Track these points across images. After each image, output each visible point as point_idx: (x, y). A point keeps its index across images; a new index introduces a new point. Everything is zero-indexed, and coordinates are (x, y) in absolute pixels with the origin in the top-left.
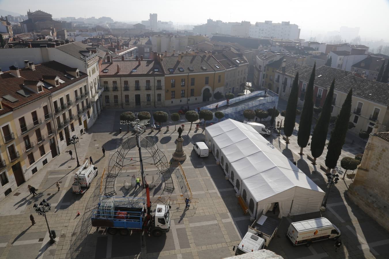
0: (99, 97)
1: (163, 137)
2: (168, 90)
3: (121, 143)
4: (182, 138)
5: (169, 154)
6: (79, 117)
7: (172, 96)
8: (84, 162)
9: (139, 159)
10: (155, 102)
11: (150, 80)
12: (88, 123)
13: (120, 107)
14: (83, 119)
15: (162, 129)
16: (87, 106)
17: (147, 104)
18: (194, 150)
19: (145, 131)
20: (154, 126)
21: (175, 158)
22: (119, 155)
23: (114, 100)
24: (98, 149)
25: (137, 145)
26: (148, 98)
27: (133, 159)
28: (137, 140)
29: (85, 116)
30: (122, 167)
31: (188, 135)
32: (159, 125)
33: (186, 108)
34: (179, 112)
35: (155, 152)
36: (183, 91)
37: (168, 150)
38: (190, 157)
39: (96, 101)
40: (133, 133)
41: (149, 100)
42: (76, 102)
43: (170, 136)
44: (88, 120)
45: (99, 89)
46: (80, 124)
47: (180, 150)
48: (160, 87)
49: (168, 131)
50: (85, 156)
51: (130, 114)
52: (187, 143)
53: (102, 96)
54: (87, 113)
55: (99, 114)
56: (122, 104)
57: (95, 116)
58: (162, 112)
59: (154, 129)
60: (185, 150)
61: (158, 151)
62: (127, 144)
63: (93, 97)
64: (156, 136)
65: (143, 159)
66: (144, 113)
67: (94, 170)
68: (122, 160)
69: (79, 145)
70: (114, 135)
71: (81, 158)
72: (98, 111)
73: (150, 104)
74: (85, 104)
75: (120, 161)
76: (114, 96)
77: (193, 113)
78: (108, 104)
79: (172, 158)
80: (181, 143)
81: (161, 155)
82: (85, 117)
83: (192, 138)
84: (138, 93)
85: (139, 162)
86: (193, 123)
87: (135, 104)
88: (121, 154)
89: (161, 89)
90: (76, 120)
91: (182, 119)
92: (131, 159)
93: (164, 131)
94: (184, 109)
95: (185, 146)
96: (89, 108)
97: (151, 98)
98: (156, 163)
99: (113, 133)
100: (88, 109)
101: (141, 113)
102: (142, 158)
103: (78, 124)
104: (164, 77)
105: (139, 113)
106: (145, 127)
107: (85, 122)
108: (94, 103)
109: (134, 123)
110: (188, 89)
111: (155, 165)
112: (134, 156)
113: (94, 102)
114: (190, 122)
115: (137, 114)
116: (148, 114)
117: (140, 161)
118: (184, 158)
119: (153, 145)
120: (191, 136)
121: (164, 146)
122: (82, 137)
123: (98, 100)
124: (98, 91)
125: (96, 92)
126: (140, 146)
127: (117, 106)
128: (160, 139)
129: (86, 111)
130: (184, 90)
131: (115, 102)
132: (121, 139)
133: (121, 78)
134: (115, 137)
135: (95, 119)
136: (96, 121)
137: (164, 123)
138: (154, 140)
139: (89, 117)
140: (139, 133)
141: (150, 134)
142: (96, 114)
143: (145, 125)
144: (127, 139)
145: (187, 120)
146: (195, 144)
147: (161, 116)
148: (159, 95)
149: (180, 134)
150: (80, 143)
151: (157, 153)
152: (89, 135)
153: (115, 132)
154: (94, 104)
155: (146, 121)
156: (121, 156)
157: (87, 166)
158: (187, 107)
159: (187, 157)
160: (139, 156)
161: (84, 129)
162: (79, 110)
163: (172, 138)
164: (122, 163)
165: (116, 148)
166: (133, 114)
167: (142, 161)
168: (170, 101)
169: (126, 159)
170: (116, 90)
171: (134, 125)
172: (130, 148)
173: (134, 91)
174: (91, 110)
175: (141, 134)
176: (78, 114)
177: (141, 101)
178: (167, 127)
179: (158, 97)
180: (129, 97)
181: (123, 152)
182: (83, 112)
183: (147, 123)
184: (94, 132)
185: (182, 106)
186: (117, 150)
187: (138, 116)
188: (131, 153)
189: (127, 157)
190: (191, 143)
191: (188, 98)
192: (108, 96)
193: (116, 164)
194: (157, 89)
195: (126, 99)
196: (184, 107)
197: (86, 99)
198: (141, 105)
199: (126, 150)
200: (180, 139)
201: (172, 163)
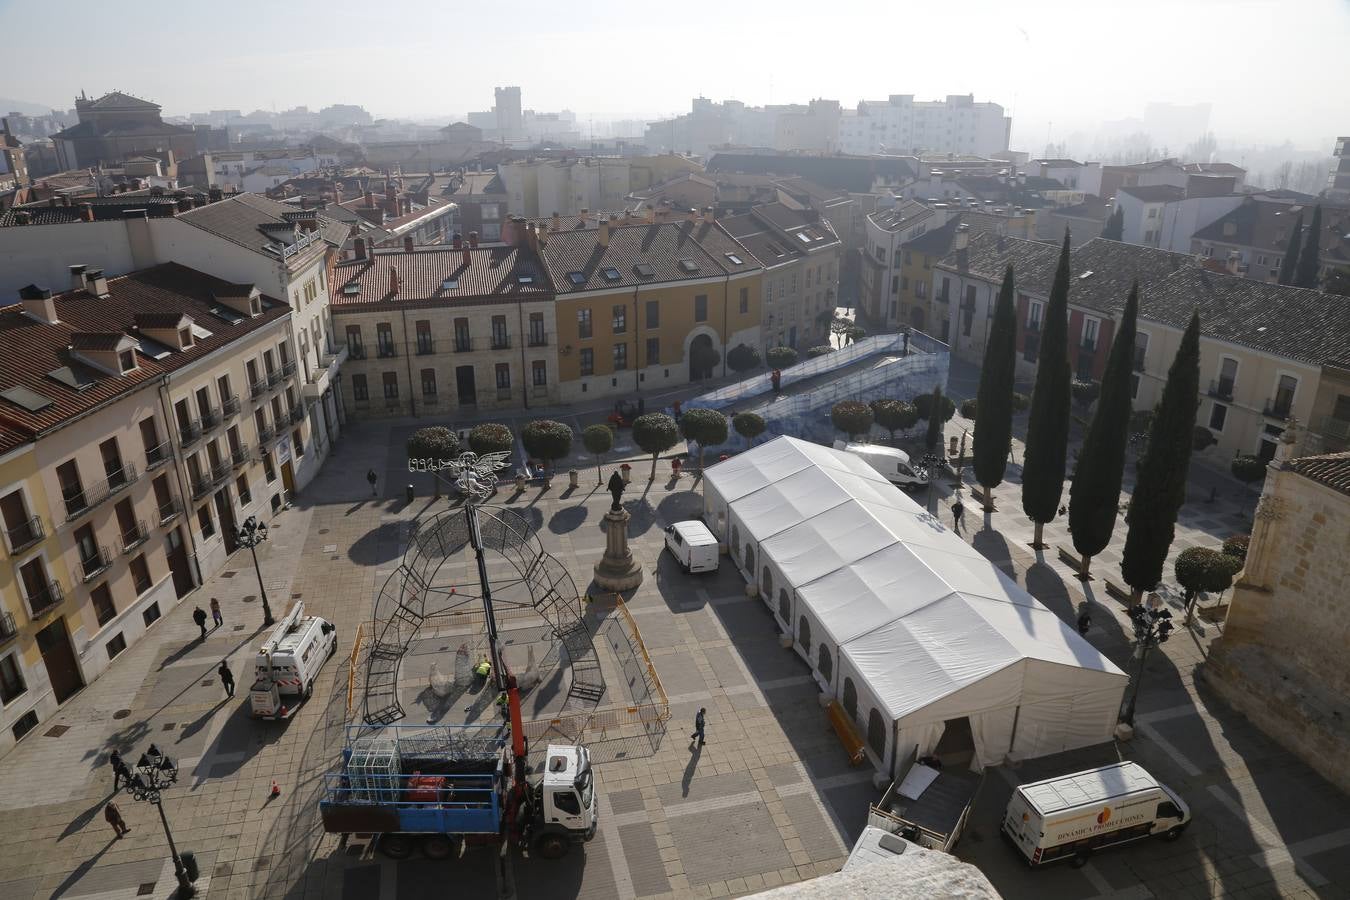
0: (333, 382)
1: (558, 510)
2: (568, 348)
3: (412, 536)
4: (626, 512)
5: (583, 568)
6: (264, 452)
7: (583, 367)
8: (290, 607)
9: (478, 591)
10: (525, 390)
11: (504, 317)
12: (296, 473)
13: (405, 413)
14: (279, 461)
15: (552, 482)
16: (292, 415)
17: (500, 399)
18: (667, 549)
19: (495, 493)
21: (603, 581)
22: (410, 578)
23: (382, 388)
24: (335, 562)
25: (471, 540)
26: (500, 377)
27: (458, 590)
28: (469, 523)
29: (284, 447)
30: (420, 621)
31: (643, 501)
32: (545, 469)
33: (633, 406)
34: (610, 422)
35: (534, 563)
36: (619, 348)
37: (578, 553)
38: (653, 574)
39: (322, 396)
40: (453, 502)
41: (503, 384)
42: (252, 401)
43: (584, 505)
44: (297, 462)
45: (330, 353)
46: (271, 477)
47: (619, 552)
48: (540, 339)
49: (573, 487)
50: (289, 586)
51: (442, 434)
52: (643, 528)
53: (343, 377)
54: (291, 437)
55: (334, 438)
56: (412, 402)
57: (320, 446)
58: (551, 423)
59: (527, 482)
60: (639, 550)
61: (542, 560)
62: (434, 539)
63: (312, 381)
64: (534, 506)
65: (492, 588)
66: (490, 428)
67: (325, 634)
68: (420, 596)
69: (268, 550)
70: (390, 510)
71: (275, 596)
72: (331, 427)
73: (510, 399)
74: (285, 408)
75: (414, 598)
76: (385, 375)
77: (658, 421)
78: (362, 403)
79: (594, 581)
80: (623, 527)
81: (555, 572)
82: (286, 453)
83: (659, 507)
84: (464, 360)
85: (481, 601)
86: (661, 455)
87: (456, 400)
88: (415, 574)
89: (544, 344)
90: (255, 465)
91: (621, 444)
92: (449, 590)
93: (560, 487)
94: (626, 408)
95: (636, 539)
96: (298, 421)
97: (512, 378)
98: (537, 601)
99: (386, 505)
100: (296, 423)
101: (480, 432)
102: (490, 586)
103: (264, 477)
104: (553, 303)
105: (471, 429)
106: (495, 479)
107: (287, 468)
108: (316, 403)
109: (455, 465)
110: (636, 342)
111: (535, 606)
112: (459, 581)
113: (315, 398)
114: (650, 453)
115: (466, 435)
116: (505, 432)
117: (482, 597)
118: (633, 578)
119: (526, 537)
120: (653, 503)
121: (561, 540)
122: (277, 520)
123: (327, 390)
124: (328, 360)
125: (321, 363)
126: (480, 545)
127: (394, 409)
128: (547, 518)
129: (290, 431)
130: (625, 344)
131: (386, 397)
132: (414, 524)
133: (406, 312)
134: (392, 518)
135: (322, 457)
136: (324, 465)
137: (559, 462)
138: (528, 520)
139: (299, 452)
140: (476, 498)
141: (512, 500)
142: (322, 440)
143: (494, 472)
144: (435, 521)
145: (638, 447)
146: (670, 531)
147: (551, 437)
148: (540, 366)
149: (617, 496)
150: (271, 543)
151: (539, 565)
152: (302, 513)
153: (392, 501)
154: (314, 405)
155: (499, 457)
156: (416, 580)
157: (298, 623)
158: (636, 403)
159: (644, 575)
160: (478, 579)
161: (282, 492)
162: (263, 428)
163: (589, 513)
164: (420, 604)
165: (397, 556)
166: (452, 436)
167: (490, 595)
168: (578, 384)
169: (434, 590)
170: (390, 354)
171: (457, 472)
172: (446, 551)
173: (453, 354)
174: (307, 425)
175: (482, 501)
176: (261, 443)
177: (477, 387)
178: (572, 474)
179: (537, 374)
180: (437, 377)
181: (423, 568)
182: (278, 436)
183: (502, 464)
184: (319, 503)
185: (620, 401)
186: (400, 561)
187: (470, 439)
188: (451, 570)
189: (435, 583)
190: (655, 525)
191: (640, 372)
192: (364, 376)
193: (401, 609)
194: (529, 346)
195: (426, 383)
196: (628, 402)
197: (287, 390)
198: (478, 401)
199: (432, 559)
200: (616, 513)
201: (594, 597)
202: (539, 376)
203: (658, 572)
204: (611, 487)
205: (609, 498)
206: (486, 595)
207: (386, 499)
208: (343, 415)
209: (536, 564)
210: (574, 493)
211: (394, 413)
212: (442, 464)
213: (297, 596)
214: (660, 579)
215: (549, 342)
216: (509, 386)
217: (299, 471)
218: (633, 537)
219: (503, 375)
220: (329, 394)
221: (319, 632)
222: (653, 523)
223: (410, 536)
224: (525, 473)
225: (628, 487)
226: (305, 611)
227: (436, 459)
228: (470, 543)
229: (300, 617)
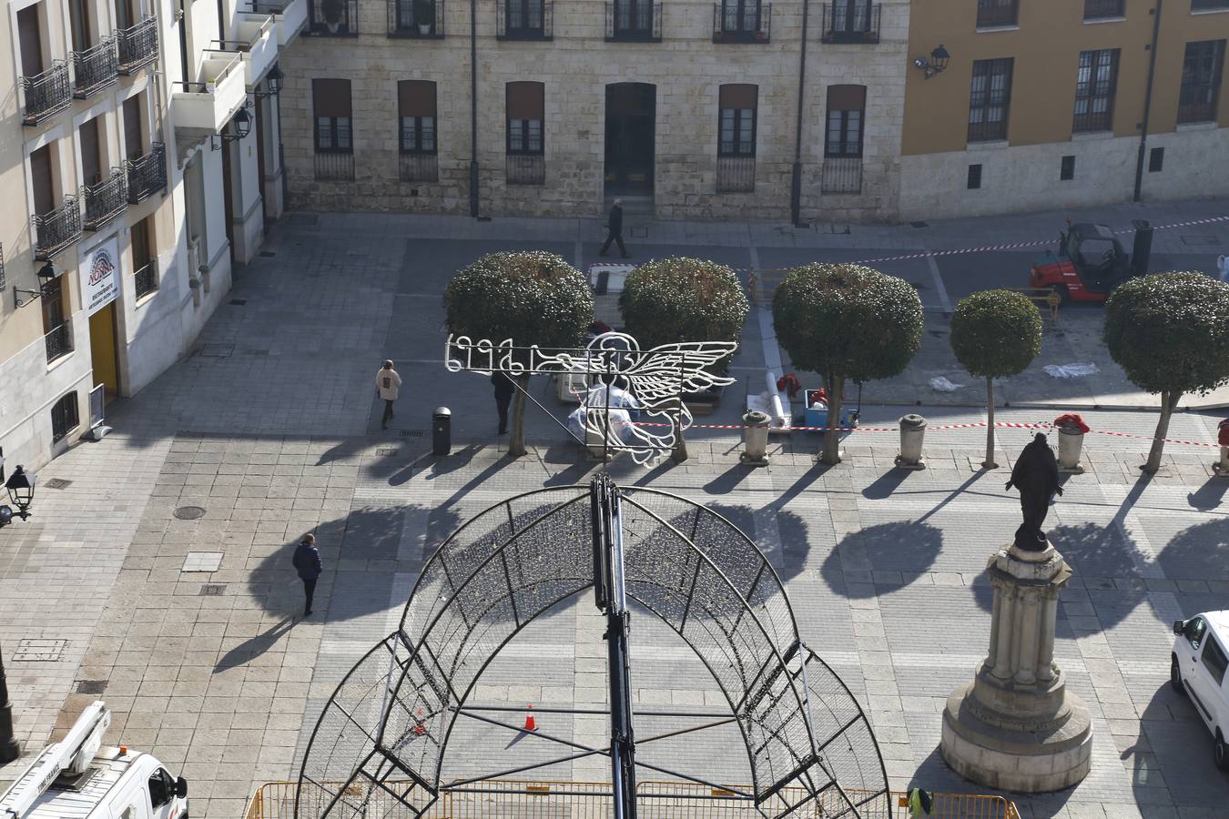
0: (259, 93)
1: (856, 529)
2: (940, 53)
3: (435, 554)
4: (1057, 556)
5: (912, 706)
6: (47, 271)
7: (977, 116)
8: (68, 715)
9: (598, 732)
10: (797, 168)
12: (129, 339)
13: (449, 203)
14: (87, 301)
15: (849, 444)
16: (133, 175)
17: (721, 189)
18: (1176, 688)
19: (679, 457)
20: (772, 410)
21: (967, 752)
22: (414, 671)
23: (394, 124)
24: (209, 601)
25: (597, 582)
26: (729, 124)
27: (543, 723)
28: (596, 535)
29: (105, 264)
30: (428, 797)
31: (1116, 530)
32: (830, 404)
33: (1116, 244)
34: (1041, 284)
35: (767, 673)
36: (1105, 59)
37: (903, 659)
38: (1125, 756)
39: (225, 129)
40: (558, 469)
41: (737, 145)
42: (25, 124)
43: (932, 522)
44: (136, 311)
45: (255, 10)
46: (59, 343)
47: (1026, 675)
48: (859, 20)
49: (907, 465)
50: (74, 657)
51: (546, 272)
52: (1107, 614)
53: (288, 82)
54: (126, 237)
55: (248, 254)
56: (473, 174)
57: (204, 270)
58: (861, 271)
59: (774, 437)
60: (1087, 677)
61: (793, 666)
62: (494, 568)
63: (199, 86)
64: (787, 507)
65: (640, 728)
66: (685, 269)
67: (155, 804)
68: (435, 726)
69: (31, 545)
70: (377, 472)
71: (31, 680)
72: (241, 223)
73: (750, 189)
74: (115, 152)
75: (419, 730)
76: (403, 86)
77: (1189, 296)
78: (332, 163)
79: (940, 750)
80: (1044, 600)
81: (828, 707)
82: (110, 280)
83: (1164, 556)
84: (634, 65)
85: (604, 763)
86: (1186, 400)
87: (597, 178)
88: (428, 663)
89: (867, 37)
90: (16, 303)
91: (1069, 356)
92: (520, 720)
93: (869, 462)
94: (1094, 249)
95: (1080, 641)
96: (151, 193)
97: (763, 129)
98: (765, 783)
99: (371, 455)
100: (144, 201)
101: (657, 275)
102: (636, 722)
103: (39, 341)
105: (631, 268)
106: (684, 419)
107: (107, 322)
108: (205, 148)
109: (576, 365)
110: (1152, 48)
111: (758, 799)
112: (553, 697)
113: (203, 135)
114: (1152, 389)
115: (616, 284)
116: (726, 285)
117: (611, 752)
118: (1060, 760)
119: (754, 595)
120: (1147, 540)
121: (856, 615)
122: (67, 466)
123: (240, 116)
124: (251, 27)
125: (229, 36)
126: (620, 601)
127: (422, 189)
128: (820, 548)
129: (124, 222)
130: (1116, 54)
131: (403, 151)
132: (444, 519)
134: (382, 495)
135: (208, 303)
136: (210, 326)
137: (873, 387)
138: (766, 546)
139: (146, 282)
140: (625, 466)
141: (724, 483)
142: (211, 255)
143: (685, 397)
144: (501, 516)
145: (1117, 369)
146: (1189, 631)
147: (857, 313)
148: (847, 101)
149: (1035, 506)
150: (40, 529)
151: (781, 681)
152: (134, 454)
153: (389, 447)
154: (200, 153)
155: (700, 354)
156: (430, 680)
157: (85, 765)
158: (1127, 238)
159: (1097, 755)
160: (603, 697)
161: (85, 390)
162: (51, 205)
163: (946, 546)
164: (434, 752)
165: (385, 605)
166: (576, 280)
167: (633, 750)
168: (956, 163)
169: (476, 713)
170: (425, 29)
171: (578, 385)
172: (526, 610)
173: (601, 45)
174: (172, 214)
175: (639, 475)
176: (41, 244)
177: (660, 149)
178: (908, 427)
179: (836, 125)
180: (549, 107)
181: (452, 649)
182: (91, 230)
183: (709, 378)
184: (187, 431)
185: (1078, 225)
186: (392, 617)
187: (625, 297)
188: (531, 663)
189: (480, 695)
190: (1143, 609)
191: (1153, 141)
192: (346, 84)
193: (378, 757)
194: (824, 40)
195: (517, 124)
196: (1104, 231)
197: (126, 103)
198: (658, 190)
199: (480, 627)
200: (1028, 556)
201: (935, 797)
202: (737, 129)
203: (1139, 753)
204: (1021, 477)
205: (1012, 510)
206: (622, 748)
207: (370, 441)
208: (277, 188)
209: (775, 675)
210: (909, 482)
211: (423, 199)
212: (538, 360)
213: (92, 687)
214: (1143, 775)
215: (884, 34)
216: (752, 154)
217: (139, 336)
218: (1070, 634)
219: (737, 119)
220: (243, 125)
221: (142, 796)
222: (1138, 602)
223: (427, 551)
224: (770, 408)
225: (1072, 486)
226: (109, 731)
227: (523, 341)
228: (592, 593)
229: (91, 748)
